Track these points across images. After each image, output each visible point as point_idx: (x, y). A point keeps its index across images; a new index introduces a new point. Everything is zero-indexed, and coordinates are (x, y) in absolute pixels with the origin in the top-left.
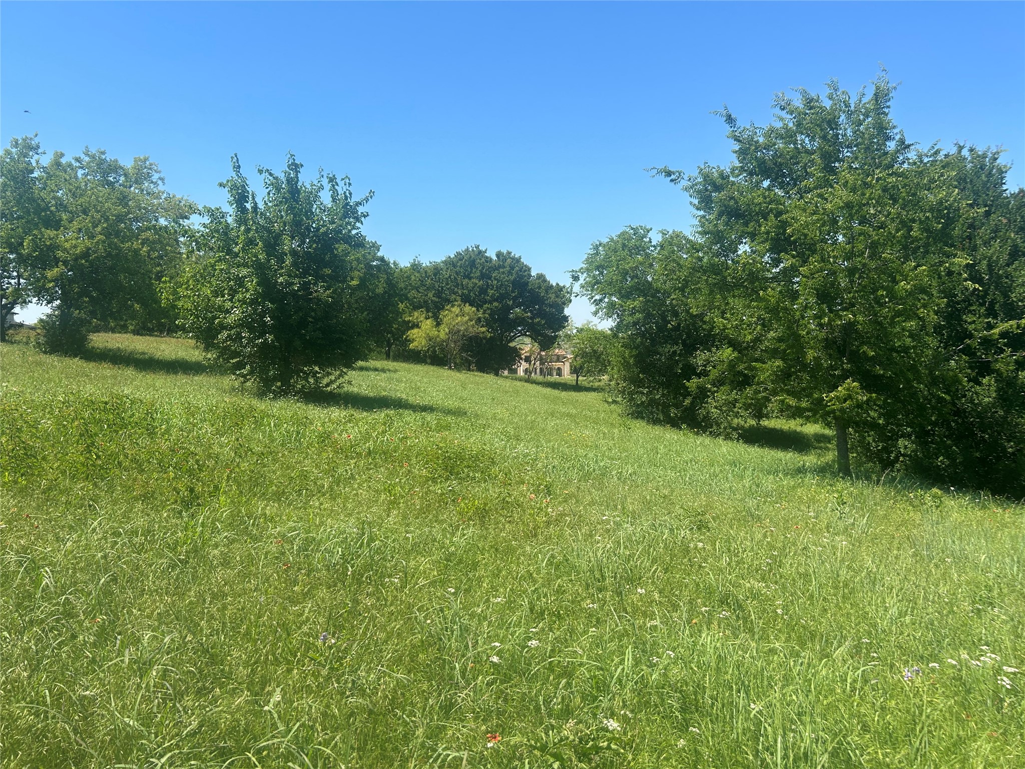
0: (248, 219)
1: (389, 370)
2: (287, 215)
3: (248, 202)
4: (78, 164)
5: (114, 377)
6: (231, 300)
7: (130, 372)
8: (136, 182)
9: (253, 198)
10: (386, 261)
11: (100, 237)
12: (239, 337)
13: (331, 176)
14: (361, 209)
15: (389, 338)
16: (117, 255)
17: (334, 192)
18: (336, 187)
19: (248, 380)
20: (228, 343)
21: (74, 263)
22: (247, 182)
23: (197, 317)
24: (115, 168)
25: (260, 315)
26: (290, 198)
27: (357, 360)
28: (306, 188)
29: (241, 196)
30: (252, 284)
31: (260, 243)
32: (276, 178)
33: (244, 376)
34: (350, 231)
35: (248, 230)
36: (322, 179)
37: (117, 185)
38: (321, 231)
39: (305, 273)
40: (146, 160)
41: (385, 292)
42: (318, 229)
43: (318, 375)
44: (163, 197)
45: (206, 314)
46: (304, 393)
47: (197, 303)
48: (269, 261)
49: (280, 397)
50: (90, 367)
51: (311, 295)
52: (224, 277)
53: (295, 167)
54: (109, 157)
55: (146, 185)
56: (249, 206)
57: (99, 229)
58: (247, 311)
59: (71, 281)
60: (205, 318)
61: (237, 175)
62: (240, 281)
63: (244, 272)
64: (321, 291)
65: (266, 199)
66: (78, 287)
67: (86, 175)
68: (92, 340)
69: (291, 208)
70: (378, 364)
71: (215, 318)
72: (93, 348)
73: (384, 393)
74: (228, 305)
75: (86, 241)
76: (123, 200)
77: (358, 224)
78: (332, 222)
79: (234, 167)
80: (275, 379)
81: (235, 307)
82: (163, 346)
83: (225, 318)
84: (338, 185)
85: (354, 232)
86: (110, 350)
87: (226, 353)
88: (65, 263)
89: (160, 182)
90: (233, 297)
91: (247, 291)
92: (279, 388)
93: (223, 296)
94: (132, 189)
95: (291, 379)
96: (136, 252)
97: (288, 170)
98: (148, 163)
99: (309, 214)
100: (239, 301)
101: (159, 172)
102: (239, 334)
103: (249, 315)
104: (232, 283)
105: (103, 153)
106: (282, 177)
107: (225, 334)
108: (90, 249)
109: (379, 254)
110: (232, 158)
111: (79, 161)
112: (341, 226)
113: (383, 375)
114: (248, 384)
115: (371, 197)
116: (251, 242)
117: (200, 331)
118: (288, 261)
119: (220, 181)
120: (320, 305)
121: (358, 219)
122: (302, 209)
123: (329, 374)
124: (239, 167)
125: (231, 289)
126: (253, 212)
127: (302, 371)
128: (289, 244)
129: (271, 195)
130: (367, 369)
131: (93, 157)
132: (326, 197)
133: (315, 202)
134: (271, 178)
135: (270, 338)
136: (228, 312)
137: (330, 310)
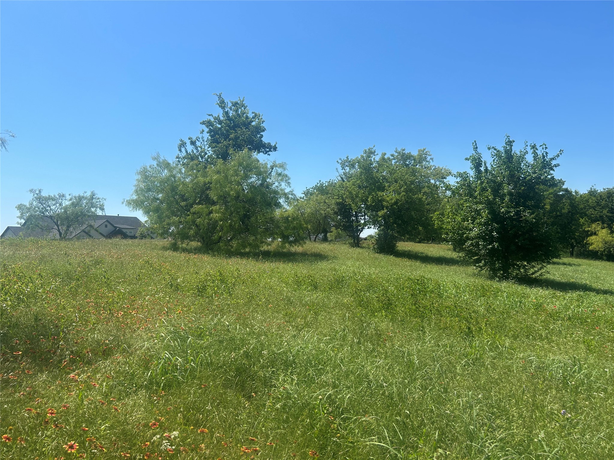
0: (482, 177)
1: (575, 265)
2: (505, 172)
3: (481, 167)
4: (392, 158)
5: (411, 266)
6: (473, 223)
7: (418, 263)
8: (420, 162)
9: (485, 164)
10: (569, 191)
11: (403, 193)
12: (477, 245)
13: (532, 145)
14: (554, 163)
15: (572, 243)
16: (411, 201)
17: (535, 154)
18: (536, 151)
19: (483, 269)
20: (471, 248)
21: (391, 208)
22: (481, 156)
23: (454, 233)
24: (409, 157)
25: (489, 231)
26: (507, 162)
27: (553, 258)
28: (517, 154)
29: (477, 163)
30: (485, 214)
31: (489, 189)
32: (498, 151)
33: (481, 267)
34: (546, 177)
35: (482, 183)
36: (527, 147)
37: (410, 165)
38: (527, 179)
39: (517, 205)
40: (424, 150)
41: (569, 212)
42: (525, 178)
43: (526, 267)
44: (432, 169)
45: (459, 231)
46: (518, 278)
47: (454, 225)
48: (494, 199)
49: (503, 280)
50: (398, 260)
51: (522, 218)
52: (469, 210)
53: (510, 143)
54: (406, 152)
55: (424, 163)
56: (482, 169)
57: (402, 189)
58: (482, 229)
59: (389, 216)
60: (458, 234)
61: (476, 153)
62: (478, 212)
63: (480, 207)
64: (527, 215)
65: (492, 163)
66: (393, 220)
67: (396, 162)
68: (398, 246)
69: (508, 167)
70: (565, 260)
71: (463, 234)
72: (398, 250)
73: (572, 280)
74: (471, 226)
75: (397, 196)
76: (414, 173)
77: (552, 172)
78: (535, 173)
79: (474, 148)
80: (499, 269)
81: (475, 227)
82: (431, 249)
83: (469, 233)
84: (537, 150)
85: (549, 177)
86: (406, 251)
87: (470, 253)
88: (387, 207)
89: (431, 161)
90: (474, 221)
91: (482, 218)
92: (502, 274)
93: (468, 221)
94: (418, 166)
95: (509, 269)
96: (420, 199)
97: (505, 145)
98: (425, 151)
99: (519, 169)
100: (477, 224)
101: (431, 155)
102: (478, 242)
103: (484, 232)
104: (473, 213)
105: (404, 150)
106: (502, 150)
107: (470, 242)
108: (398, 199)
109: (564, 187)
110: (473, 143)
111: (393, 156)
112: (540, 174)
113: (570, 268)
114: (483, 272)
115: (561, 154)
116: (484, 190)
117: (455, 241)
118: (507, 199)
119: (466, 157)
120: (527, 224)
121: (552, 169)
122: (515, 167)
123: (533, 267)
124: (477, 148)
125: (473, 217)
126: (485, 172)
127: (516, 264)
128: (507, 188)
129: (495, 161)
130: (558, 264)
131: (399, 153)
132: (530, 158)
133: (522, 162)
134: (495, 151)
135: (496, 245)
136: (471, 230)
137: (534, 226)
